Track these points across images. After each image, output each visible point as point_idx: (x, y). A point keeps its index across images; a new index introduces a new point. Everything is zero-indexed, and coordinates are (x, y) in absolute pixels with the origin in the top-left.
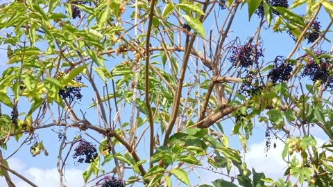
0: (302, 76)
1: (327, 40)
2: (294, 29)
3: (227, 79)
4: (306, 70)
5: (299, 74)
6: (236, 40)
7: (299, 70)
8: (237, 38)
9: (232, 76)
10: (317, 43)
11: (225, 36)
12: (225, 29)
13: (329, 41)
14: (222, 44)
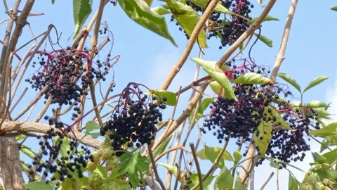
0: (209, 126)
1: (264, 40)
2: (184, 12)
3: (24, 127)
4: (217, 111)
5: (201, 122)
6: (47, 34)
7: (200, 111)
8: (51, 26)
9: (38, 121)
10: (240, 46)
11: (21, 21)
12: (21, 8)
13: (269, 43)
14: (15, 41)
